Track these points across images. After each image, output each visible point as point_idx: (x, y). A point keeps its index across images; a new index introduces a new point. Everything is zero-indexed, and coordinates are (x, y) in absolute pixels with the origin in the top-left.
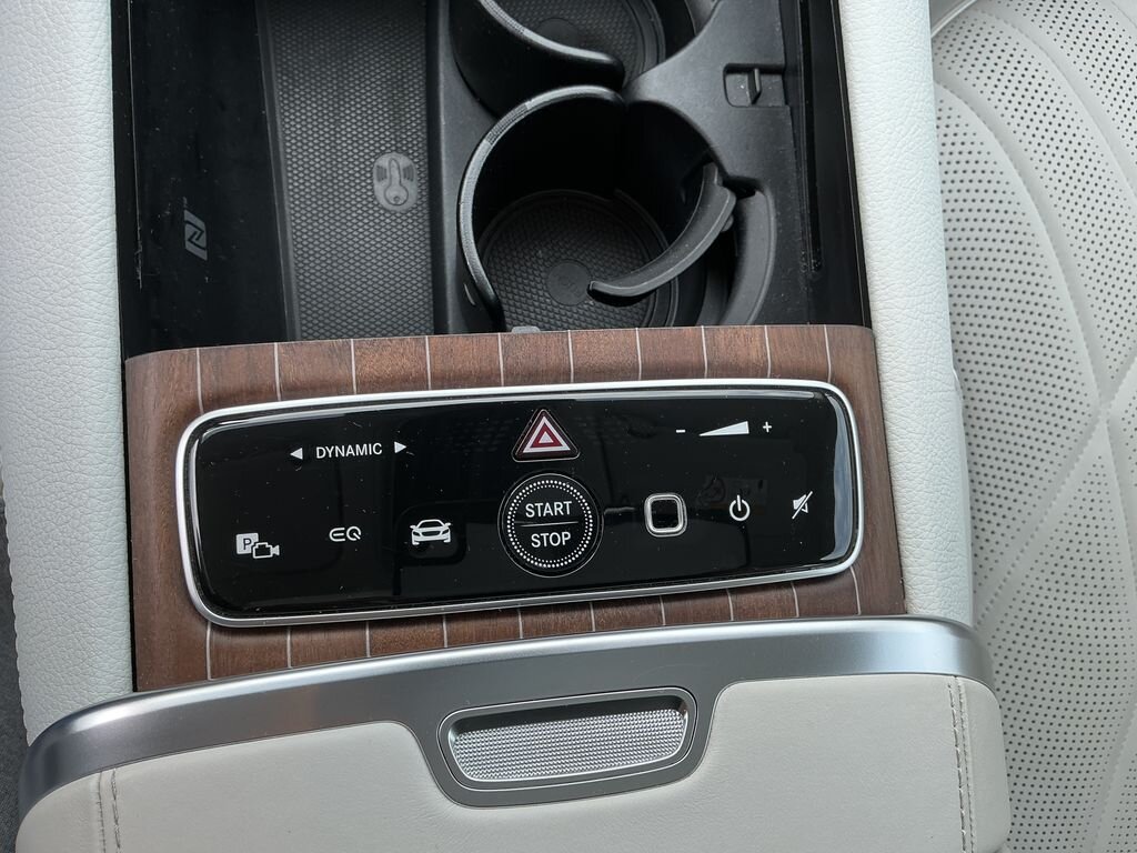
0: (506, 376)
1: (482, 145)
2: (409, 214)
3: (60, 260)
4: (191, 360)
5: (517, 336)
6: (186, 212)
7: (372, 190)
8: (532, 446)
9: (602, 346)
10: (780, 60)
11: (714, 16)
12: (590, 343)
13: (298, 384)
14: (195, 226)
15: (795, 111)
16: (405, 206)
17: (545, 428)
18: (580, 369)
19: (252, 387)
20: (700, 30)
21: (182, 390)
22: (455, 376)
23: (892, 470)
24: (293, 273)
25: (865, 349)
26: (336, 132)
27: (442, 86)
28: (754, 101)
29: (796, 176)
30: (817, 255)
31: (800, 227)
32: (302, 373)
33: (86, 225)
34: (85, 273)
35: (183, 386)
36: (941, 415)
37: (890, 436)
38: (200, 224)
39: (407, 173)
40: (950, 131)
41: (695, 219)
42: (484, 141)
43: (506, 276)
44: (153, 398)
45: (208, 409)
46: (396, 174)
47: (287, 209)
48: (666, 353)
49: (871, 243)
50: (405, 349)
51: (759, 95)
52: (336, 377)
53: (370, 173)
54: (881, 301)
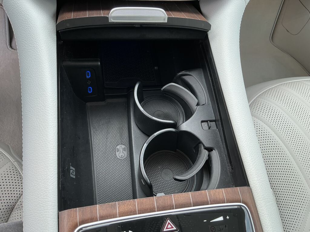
0: (157, 208)
1: (145, 145)
2: (125, 160)
3: (43, 187)
4: (76, 211)
5: (159, 197)
6: (71, 167)
7: (116, 155)
8: (166, 229)
9: (181, 198)
10: (214, 119)
11: (197, 110)
12: (178, 197)
13: (103, 216)
14: (73, 170)
15: (220, 130)
16: (124, 158)
17: (169, 223)
18: (176, 205)
19: (92, 218)
20: (194, 113)
21: (73, 220)
22: (144, 210)
23: (262, 226)
24: (96, 178)
25: (249, 193)
26: (107, 141)
27: (132, 129)
28: (209, 129)
29: (222, 145)
30: (231, 165)
31: (226, 158)
32: (104, 213)
33: (50, 177)
34: (50, 190)
35: (74, 219)
36: (272, 208)
37: (260, 216)
38: (74, 169)
39: (124, 149)
40: (258, 128)
41: (199, 158)
42: (145, 144)
43: (151, 174)
44: (66, 223)
45: (80, 225)
46: (121, 150)
47: (94, 161)
48: (198, 198)
49: (245, 164)
50: (130, 203)
51: (210, 127)
52: (113, 213)
53: (115, 150)
54: (251, 179)
